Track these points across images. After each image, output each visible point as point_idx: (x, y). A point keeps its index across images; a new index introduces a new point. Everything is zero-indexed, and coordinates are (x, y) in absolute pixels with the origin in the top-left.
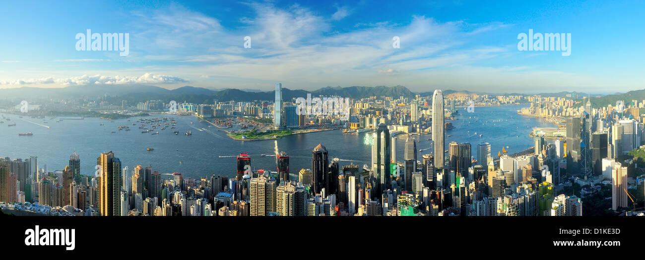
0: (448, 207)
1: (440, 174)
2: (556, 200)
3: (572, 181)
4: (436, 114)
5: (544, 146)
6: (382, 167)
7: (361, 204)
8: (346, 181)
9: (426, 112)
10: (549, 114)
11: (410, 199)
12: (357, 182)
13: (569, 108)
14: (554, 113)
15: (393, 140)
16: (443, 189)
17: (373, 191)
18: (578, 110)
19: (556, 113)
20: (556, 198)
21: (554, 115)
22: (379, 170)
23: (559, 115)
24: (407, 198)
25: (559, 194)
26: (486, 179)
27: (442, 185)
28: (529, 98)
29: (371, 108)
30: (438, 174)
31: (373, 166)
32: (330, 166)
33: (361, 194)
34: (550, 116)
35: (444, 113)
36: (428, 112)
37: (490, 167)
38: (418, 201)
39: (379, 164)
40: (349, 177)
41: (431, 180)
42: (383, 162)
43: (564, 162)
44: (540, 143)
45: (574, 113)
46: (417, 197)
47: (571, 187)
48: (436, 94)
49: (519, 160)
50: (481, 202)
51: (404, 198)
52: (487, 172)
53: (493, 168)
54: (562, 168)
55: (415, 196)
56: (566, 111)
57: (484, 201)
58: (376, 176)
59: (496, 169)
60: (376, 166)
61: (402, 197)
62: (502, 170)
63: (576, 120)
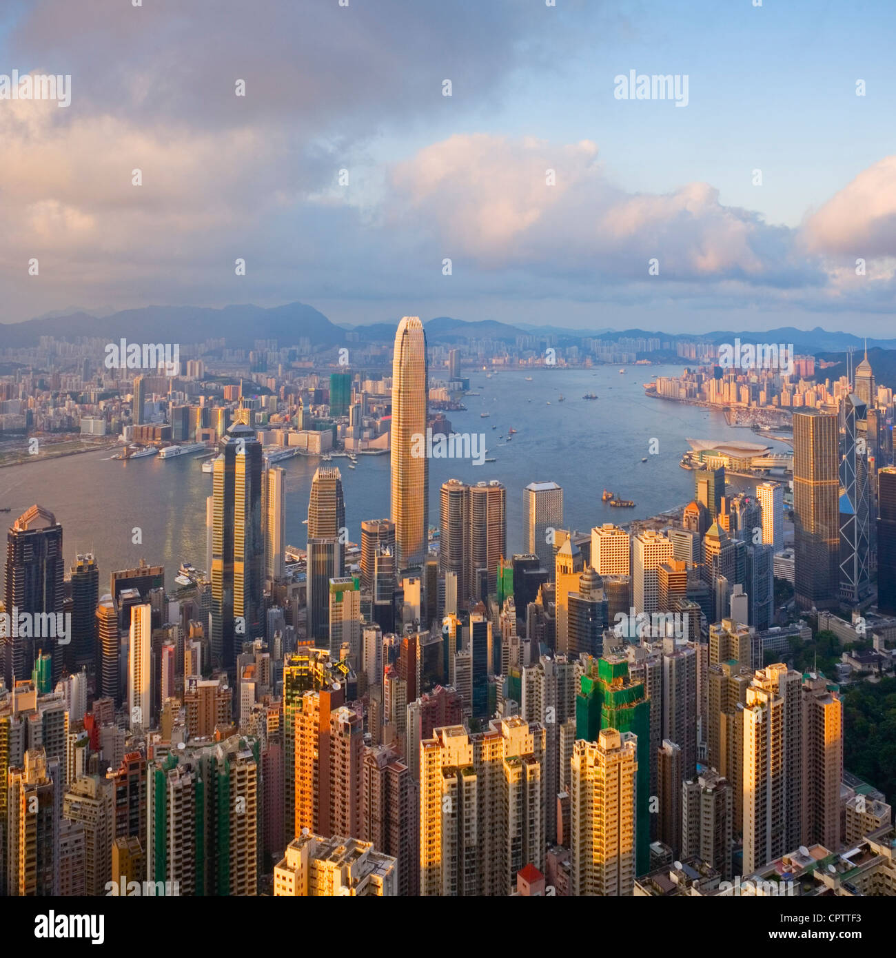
0: (434, 687)
1: (412, 582)
2: (760, 680)
3: (812, 623)
4: (405, 392)
5: (723, 499)
6: (239, 567)
7: (170, 695)
8: (123, 620)
9: (374, 387)
10: (739, 399)
11: (320, 666)
12: (158, 621)
13: (801, 382)
14: (755, 396)
15: (274, 478)
16: (422, 630)
17: (209, 648)
18: (830, 390)
19: (763, 396)
20: (758, 673)
21: (754, 403)
22: (228, 576)
23: (769, 402)
24: (312, 663)
25: (769, 660)
26: (549, 597)
27: (418, 615)
28: (679, 344)
29: (209, 378)
30: (406, 581)
31: (211, 564)
32: (68, 578)
33: (170, 660)
34: (744, 404)
35: (427, 391)
36: (381, 387)
37: (560, 561)
38: (344, 670)
39: (228, 557)
40: (133, 609)
41: (387, 602)
42: (239, 550)
43: (788, 557)
44: (712, 489)
45: (818, 397)
46: (342, 659)
47: (808, 642)
48: (406, 332)
49: (647, 542)
50: (534, 670)
51: (302, 663)
52: (550, 577)
53: (570, 563)
54: (780, 577)
55: (337, 656)
56: (794, 392)
57: (541, 668)
58: (218, 594)
59: (577, 569)
60: (218, 564)
61: (297, 658)
62: (598, 570)
63: (824, 424)
